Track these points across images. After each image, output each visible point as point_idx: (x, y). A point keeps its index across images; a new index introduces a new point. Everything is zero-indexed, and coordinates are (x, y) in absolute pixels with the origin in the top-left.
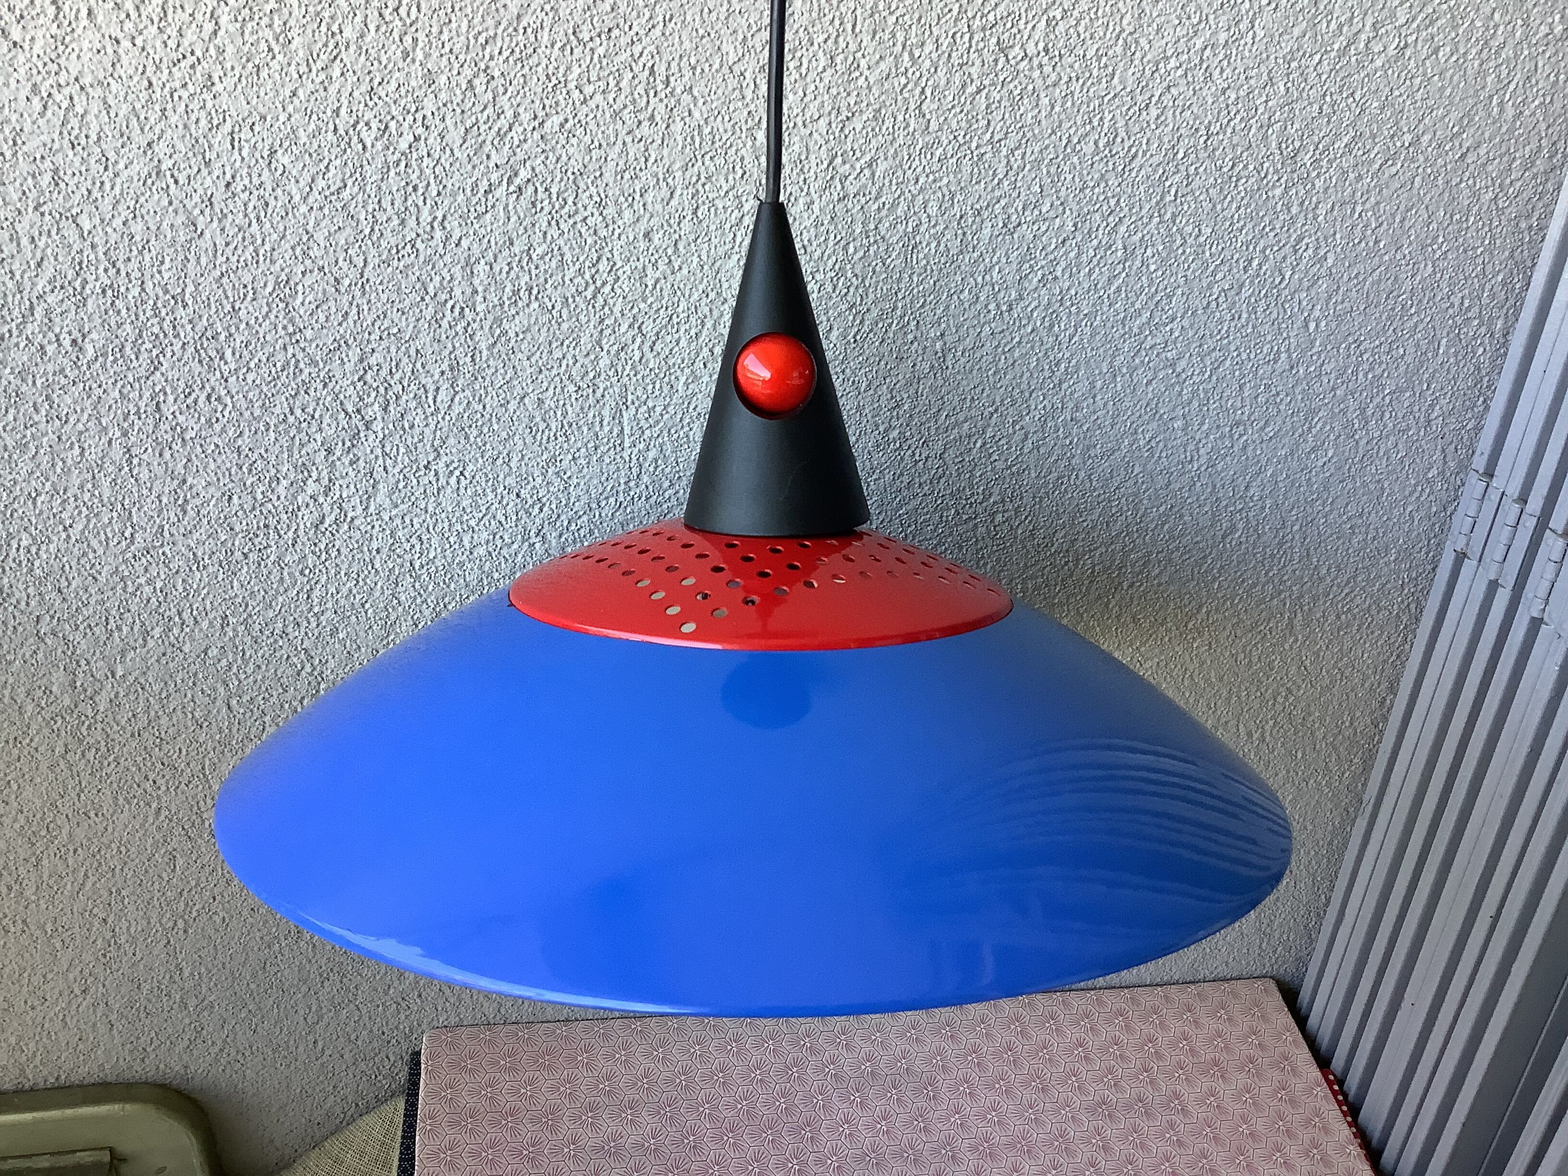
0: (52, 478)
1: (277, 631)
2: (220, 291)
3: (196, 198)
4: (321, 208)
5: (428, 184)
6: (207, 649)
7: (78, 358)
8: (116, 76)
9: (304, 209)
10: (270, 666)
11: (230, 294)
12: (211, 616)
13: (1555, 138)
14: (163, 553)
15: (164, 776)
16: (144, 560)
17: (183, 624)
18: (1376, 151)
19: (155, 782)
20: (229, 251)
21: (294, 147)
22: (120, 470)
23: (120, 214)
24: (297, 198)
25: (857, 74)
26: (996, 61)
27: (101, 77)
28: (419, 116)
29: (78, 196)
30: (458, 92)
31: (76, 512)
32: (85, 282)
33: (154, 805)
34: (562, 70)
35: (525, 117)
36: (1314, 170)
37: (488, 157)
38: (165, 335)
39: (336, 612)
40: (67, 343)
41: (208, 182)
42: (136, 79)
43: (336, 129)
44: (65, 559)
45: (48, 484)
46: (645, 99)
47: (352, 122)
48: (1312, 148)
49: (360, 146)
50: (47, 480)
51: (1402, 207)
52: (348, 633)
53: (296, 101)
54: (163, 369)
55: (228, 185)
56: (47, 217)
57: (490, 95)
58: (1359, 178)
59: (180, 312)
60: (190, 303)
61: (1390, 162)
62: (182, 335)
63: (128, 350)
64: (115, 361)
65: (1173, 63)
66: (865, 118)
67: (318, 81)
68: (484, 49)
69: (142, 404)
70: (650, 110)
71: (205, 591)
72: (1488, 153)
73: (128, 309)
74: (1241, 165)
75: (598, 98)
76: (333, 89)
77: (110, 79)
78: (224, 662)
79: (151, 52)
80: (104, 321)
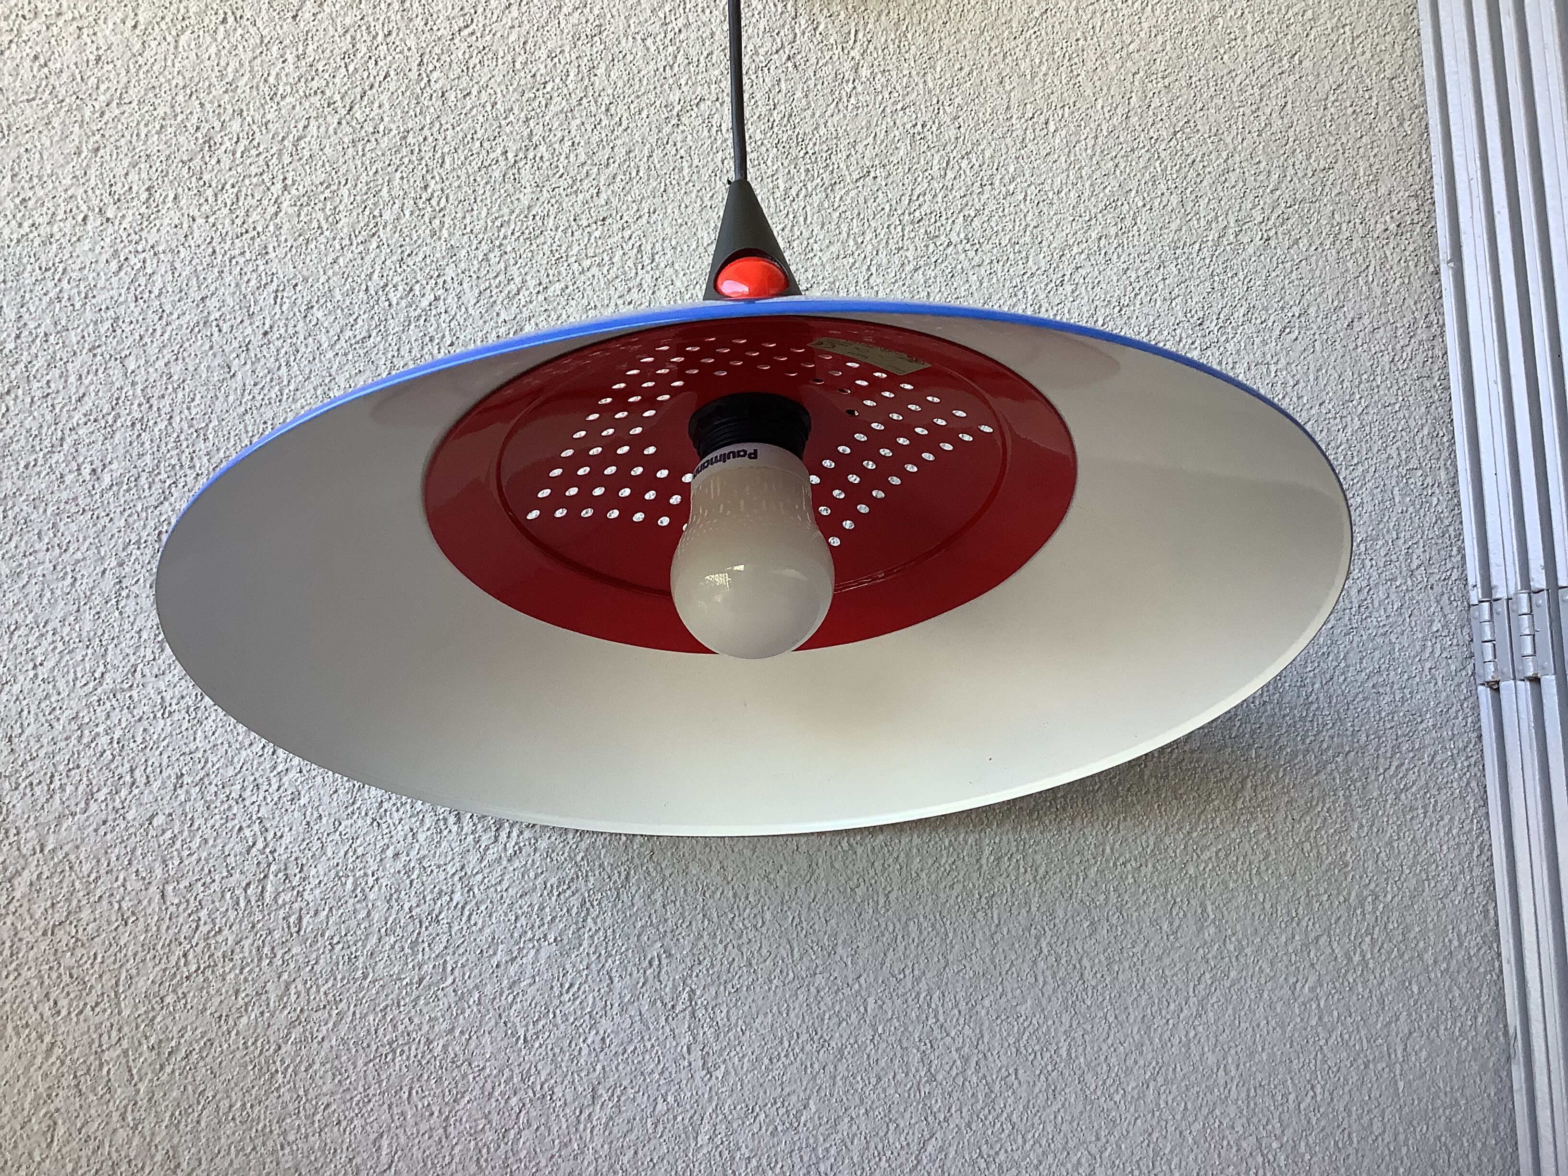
0: (36, 610)
1: (233, 795)
2: (242, 426)
3: (235, 344)
4: (346, 354)
5: (443, 336)
6: (152, 817)
7: (93, 486)
8: (186, 245)
9: (330, 355)
10: (219, 841)
11: (250, 428)
12: (165, 774)
13: (1425, 312)
14: (130, 697)
15: (68, 994)
16: (108, 704)
17: (133, 784)
18: (1272, 320)
19: (56, 1003)
20: (256, 391)
21: (329, 304)
22: (107, 602)
23: (163, 357)
24: (325, 345)
25: (812, 255)
26: (927, 246)
27: (173, 246)
28: (440, 281)
29: (131, 340)
30: (475, 262)
31: (52, 647)
32: (118, 416)
33: (48, 1039)
34: (564, 248)
35: (531, 283)
36: (1222, 335)
37: (498, 314)
38: (182, 466)
39: (301, 772)
40: (86, 471)
41: (249, 330)
42: (202, 247)
43: (367, 290)
44: (24, 703)
45: (30, 617)
46: (634, 271)
47: (382, 284)
48: (1215, 317)
49: (387, 303)
50: (31, 611)
51: (1312, 367)
52: (311, 797)
53: (336, 267)
54: (172, 500)
55: (265, 334)
56: (99, 357)
57: (502, 265)
58: (1264, 343)
59: (201, 445)
60: (211, 437)
61: (1288, 330)
62: (198, 466)
63: (143, 480)
64: (129, 490)
65: (1075, 250)
66: (822, 288)
67: (356, 251)
68: (499, 231)
69: (144, 534)
70: (638, 279)
71: (165, 743)
72: (1371, 322)
73: (152, 441)
74: (1156, 331)
75: (594, 270)
76: (368, 259)
77: (181, 248)
78: (168, 834)
79: (220, 227)
80: (127, 451)
